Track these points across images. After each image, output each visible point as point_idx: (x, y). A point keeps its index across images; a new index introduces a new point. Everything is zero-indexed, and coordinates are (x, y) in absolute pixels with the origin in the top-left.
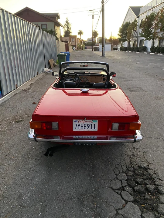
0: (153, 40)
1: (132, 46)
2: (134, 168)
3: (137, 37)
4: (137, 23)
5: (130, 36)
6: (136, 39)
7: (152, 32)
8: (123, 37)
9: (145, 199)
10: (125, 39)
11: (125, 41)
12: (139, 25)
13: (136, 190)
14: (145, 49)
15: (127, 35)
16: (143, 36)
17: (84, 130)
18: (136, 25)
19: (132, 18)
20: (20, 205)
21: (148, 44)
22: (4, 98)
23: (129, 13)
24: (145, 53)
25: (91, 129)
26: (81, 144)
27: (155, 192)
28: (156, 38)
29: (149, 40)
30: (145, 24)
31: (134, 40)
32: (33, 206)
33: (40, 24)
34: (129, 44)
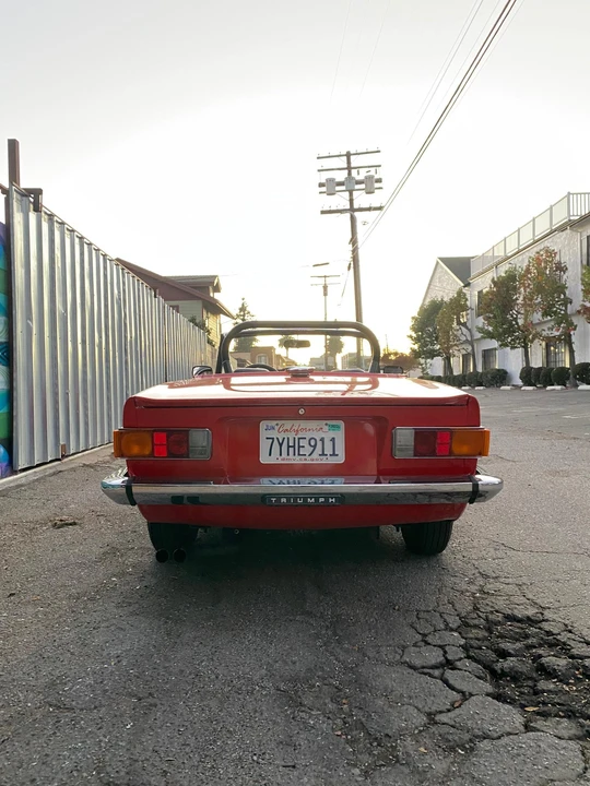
0: (525, 348)
1: (457, 371)
2: (487, 620)
3: (471, 343)
4: (467, 300)
5: (448, 341)
6: (470, 348)
7: (517, 323)
8: (423, 345)
9: (536, 693)
10: (434, 351)
11: (432, 354)
12: (473, 307)
13: (502, 670)
14: (501, 378)
15: (437, 338)
16: (490, 336)
17: (297, 460)
18: (465, 308)
19: (449, 287)
20: (51, 706)
21: (512, 361)
22: (17, 479)
23: (437, 275)
24: (502, 388)
25: (323, 454)
26: (288, 500)
27: (574, 675)
28: (533, 339)
29: (513, 348)
30: (491, 299)
31: (464, 352)
32: (101, 706)
34: (448, 367)
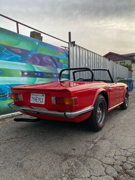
17: (36, 103)
25: (41, 102)
26: (29, 112)
33: (119, 62)
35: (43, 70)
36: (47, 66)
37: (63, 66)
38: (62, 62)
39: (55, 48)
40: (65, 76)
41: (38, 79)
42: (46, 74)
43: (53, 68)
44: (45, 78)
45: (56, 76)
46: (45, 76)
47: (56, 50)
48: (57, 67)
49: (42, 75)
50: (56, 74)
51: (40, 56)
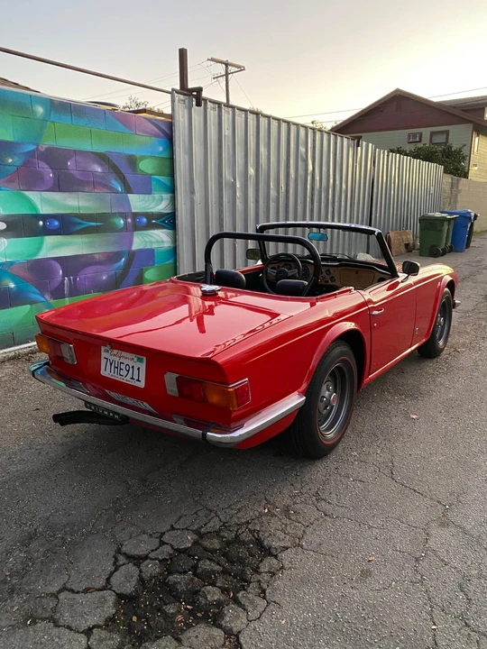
17: (118, 378)
25: (132, 378)
35: (70, 207)
36: (87, 189)
37: (154, 183)
38: (149, 171)
39: (118, 119)
40: (164, 222)
41: (49, 240)
42: (80, 221)
43: (109, 196)
44: (79, 236)
45: (126, 223)
46: (79, 228)
47: (120, 125)
48: (128, 190)
49: (65, 225)
50: (124, 216)
51: (55, 157)
